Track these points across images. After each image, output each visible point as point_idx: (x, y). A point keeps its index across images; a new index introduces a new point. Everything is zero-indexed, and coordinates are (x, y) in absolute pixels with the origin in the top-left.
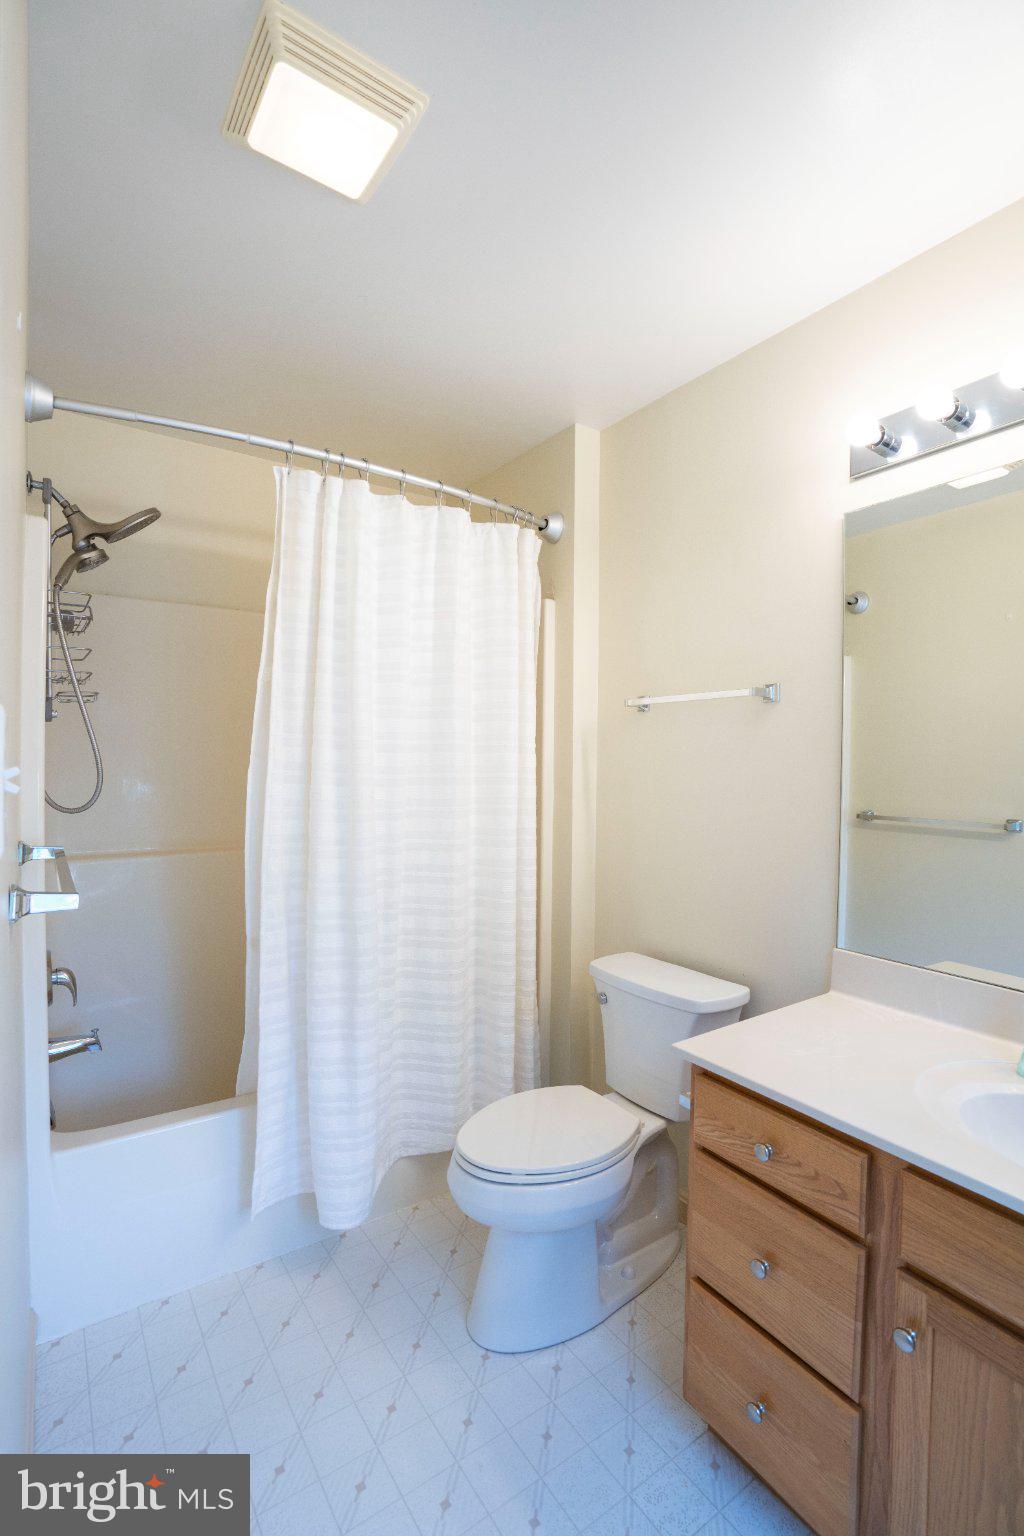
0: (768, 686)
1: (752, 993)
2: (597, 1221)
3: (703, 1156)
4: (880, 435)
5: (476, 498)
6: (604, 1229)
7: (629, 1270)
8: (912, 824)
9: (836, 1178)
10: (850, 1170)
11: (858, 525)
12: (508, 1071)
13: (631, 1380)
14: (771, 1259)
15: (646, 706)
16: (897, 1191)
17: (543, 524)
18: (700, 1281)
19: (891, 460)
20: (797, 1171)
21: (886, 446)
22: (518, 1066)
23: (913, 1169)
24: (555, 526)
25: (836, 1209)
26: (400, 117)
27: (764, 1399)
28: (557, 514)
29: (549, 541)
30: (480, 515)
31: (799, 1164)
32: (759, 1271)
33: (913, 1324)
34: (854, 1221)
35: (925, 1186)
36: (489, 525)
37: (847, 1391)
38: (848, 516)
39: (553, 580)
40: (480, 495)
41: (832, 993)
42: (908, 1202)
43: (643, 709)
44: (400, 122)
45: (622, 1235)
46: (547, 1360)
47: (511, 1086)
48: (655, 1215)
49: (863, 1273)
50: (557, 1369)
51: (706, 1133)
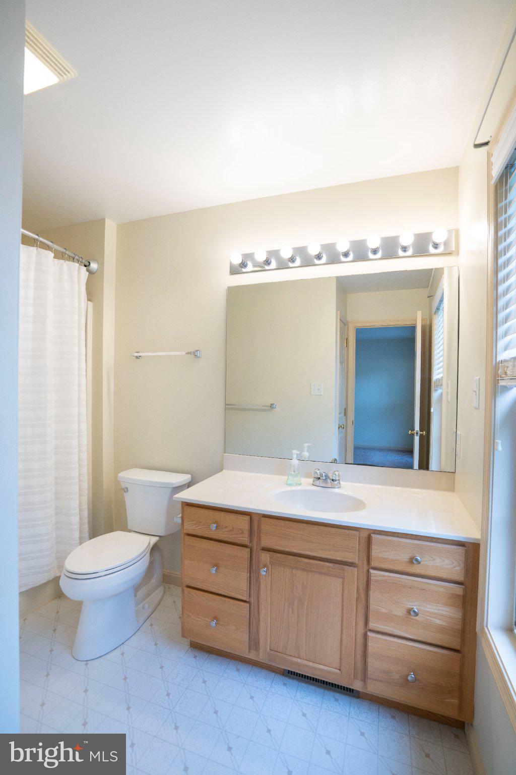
0: (197, 351)
1: (192, 477)
2: (134, 586)
3: (189, 537)
4: (241, 261)
5: (56, 247)
6: (136, 589)
7: (146, 606)
8: (237, 407)
9: (239, 527)
10: (244, 522)
11: (234, 293)
12: (77, 535)
13: (156, 644)
14: (217, 566)
15: (140, 356)
16: (259, 525)
17: (87, 264)
18: (188, 587)
19: (244, 270)
20: (226, 530)
21: (243, 265)
22: (81, 532)
23: (265, 516)
24: (94, 266)
25: (241, 538)
26: (62, 76)
27: (215, 618)
28: (95, 260)
29: (90, 272)
30: (59, 256)
31: (226, 527)
32: (213, 570)
33: (265, 566)
34: (245, 540)
35: (267, 520)
36: (62, 261)
37: (244, 598)
38: (229, 287)
39: (93, 292)
40: (58, 245)
41: (224, 471)
42: (263, 527)
43: (137, 357)
44: (61, 78)
45: (141, 593)
46: (118, 651)
47: (78, 541)
48: (153, 581)
49: (249, 556)
50: (123, 654)
51: (190, 528)
